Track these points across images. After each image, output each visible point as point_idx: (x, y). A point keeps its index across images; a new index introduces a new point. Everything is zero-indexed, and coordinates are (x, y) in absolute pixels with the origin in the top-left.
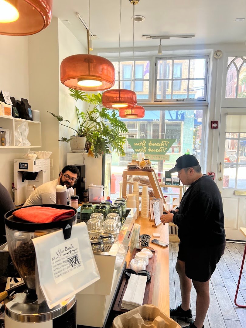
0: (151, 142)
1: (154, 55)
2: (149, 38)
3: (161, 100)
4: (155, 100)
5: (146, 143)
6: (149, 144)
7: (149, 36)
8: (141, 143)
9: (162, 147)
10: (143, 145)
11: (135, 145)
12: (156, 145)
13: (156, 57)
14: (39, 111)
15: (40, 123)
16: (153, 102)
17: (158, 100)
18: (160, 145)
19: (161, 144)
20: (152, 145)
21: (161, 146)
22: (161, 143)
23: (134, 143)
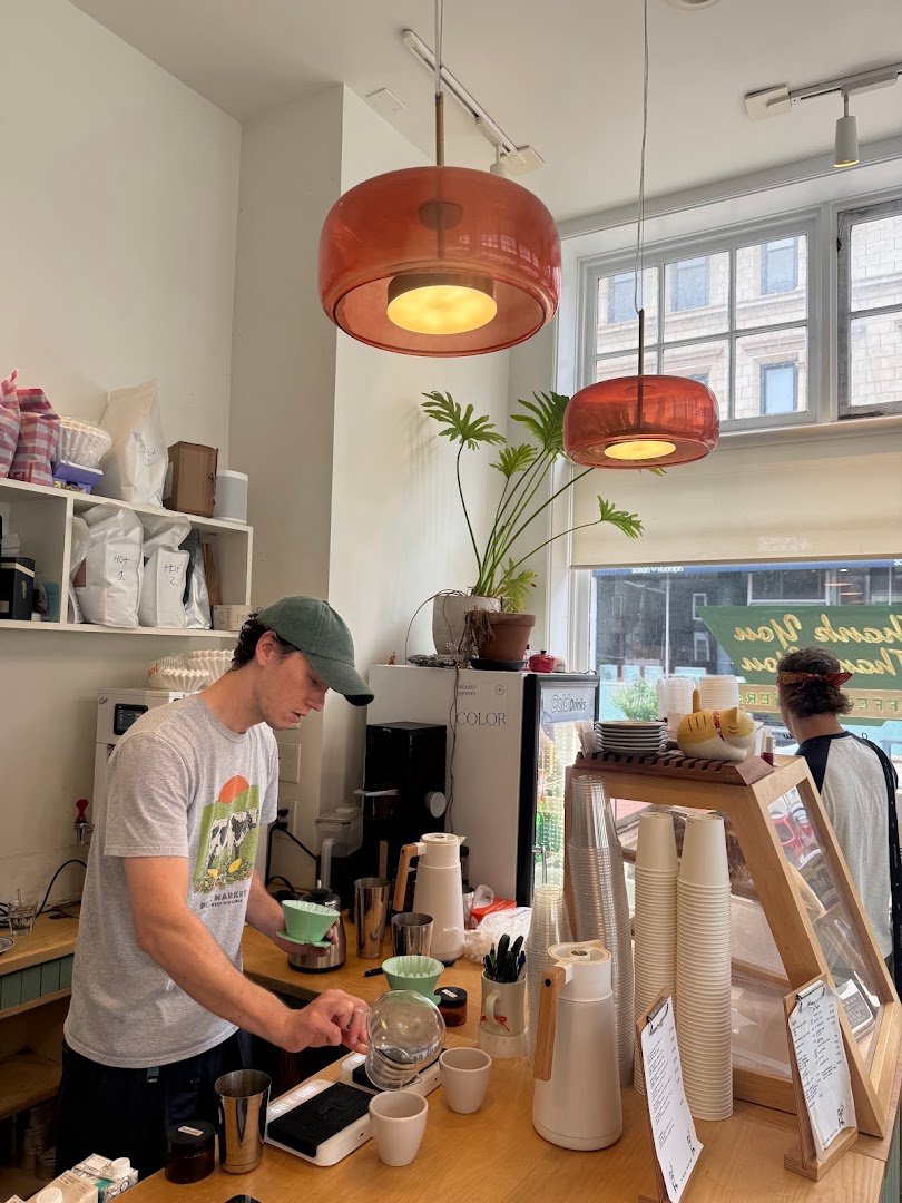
0: (827, 623)
1: (826, 203)
2: (782, 99)
3: (873, 411)
4: (843, 413)
5: (799, 627)
6: (818, 631)
7: (783, 86)
8: (772, 628)
9: (890, 646)
10: (782, 640)
11: (741, 636)
12: (858, 637)
13: (838, 209)
14: (244, 477)
15: (250, 530)
16: (829, 421)
17: (859, 412)
18: (880, 638)
19: (889, 632)
20: (836, 637)
21: (884, 644)
22: (887, 629)
23: (737, 629)
